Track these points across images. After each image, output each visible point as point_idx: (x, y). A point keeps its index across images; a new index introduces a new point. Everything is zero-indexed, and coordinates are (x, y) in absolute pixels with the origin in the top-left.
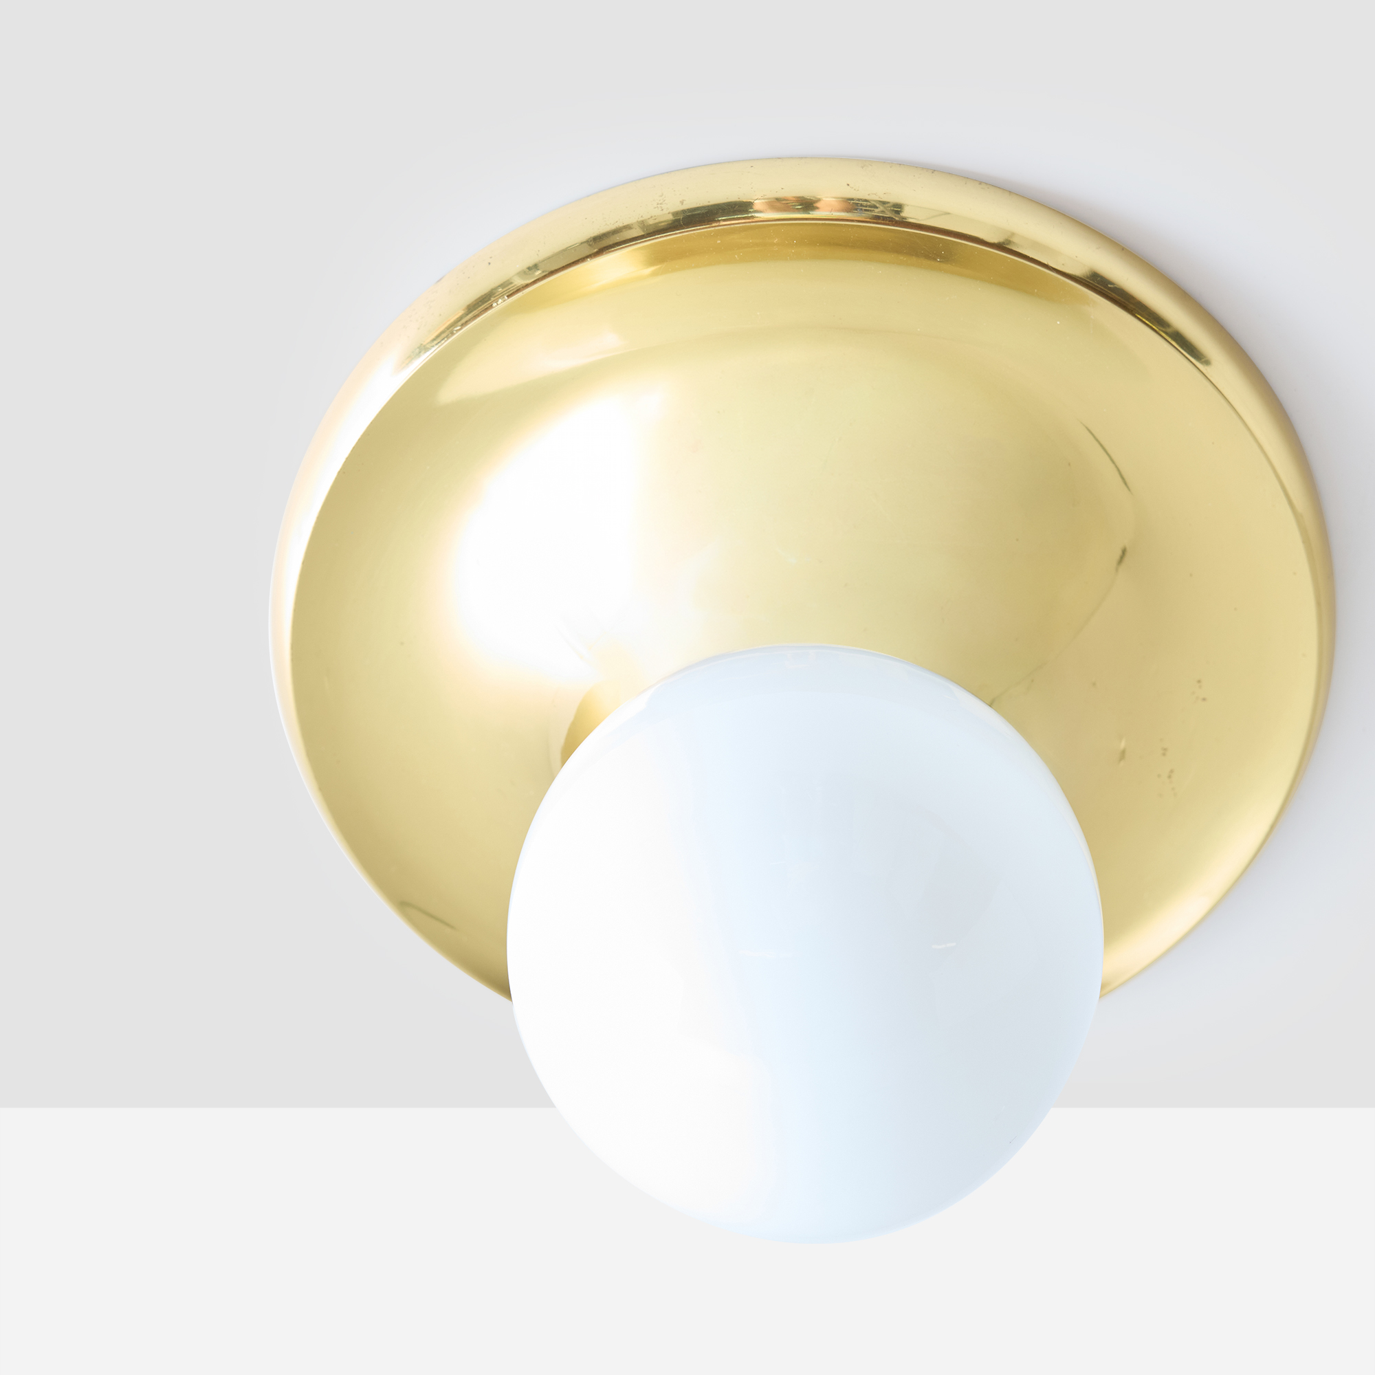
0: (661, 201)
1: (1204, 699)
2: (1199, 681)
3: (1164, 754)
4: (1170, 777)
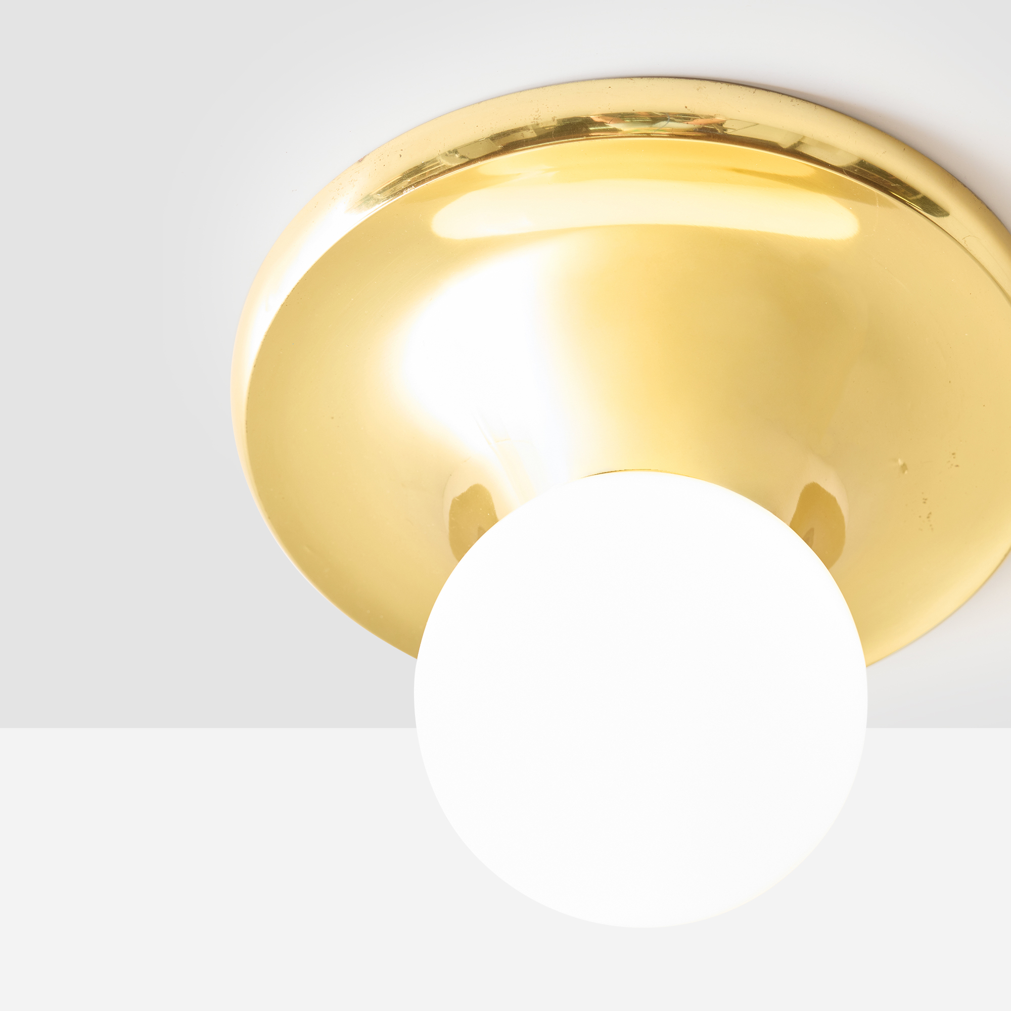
0: (537, 116)
1: (957, 466)
2: (953, 454)
3: (925, 503)
4: (928, 517)
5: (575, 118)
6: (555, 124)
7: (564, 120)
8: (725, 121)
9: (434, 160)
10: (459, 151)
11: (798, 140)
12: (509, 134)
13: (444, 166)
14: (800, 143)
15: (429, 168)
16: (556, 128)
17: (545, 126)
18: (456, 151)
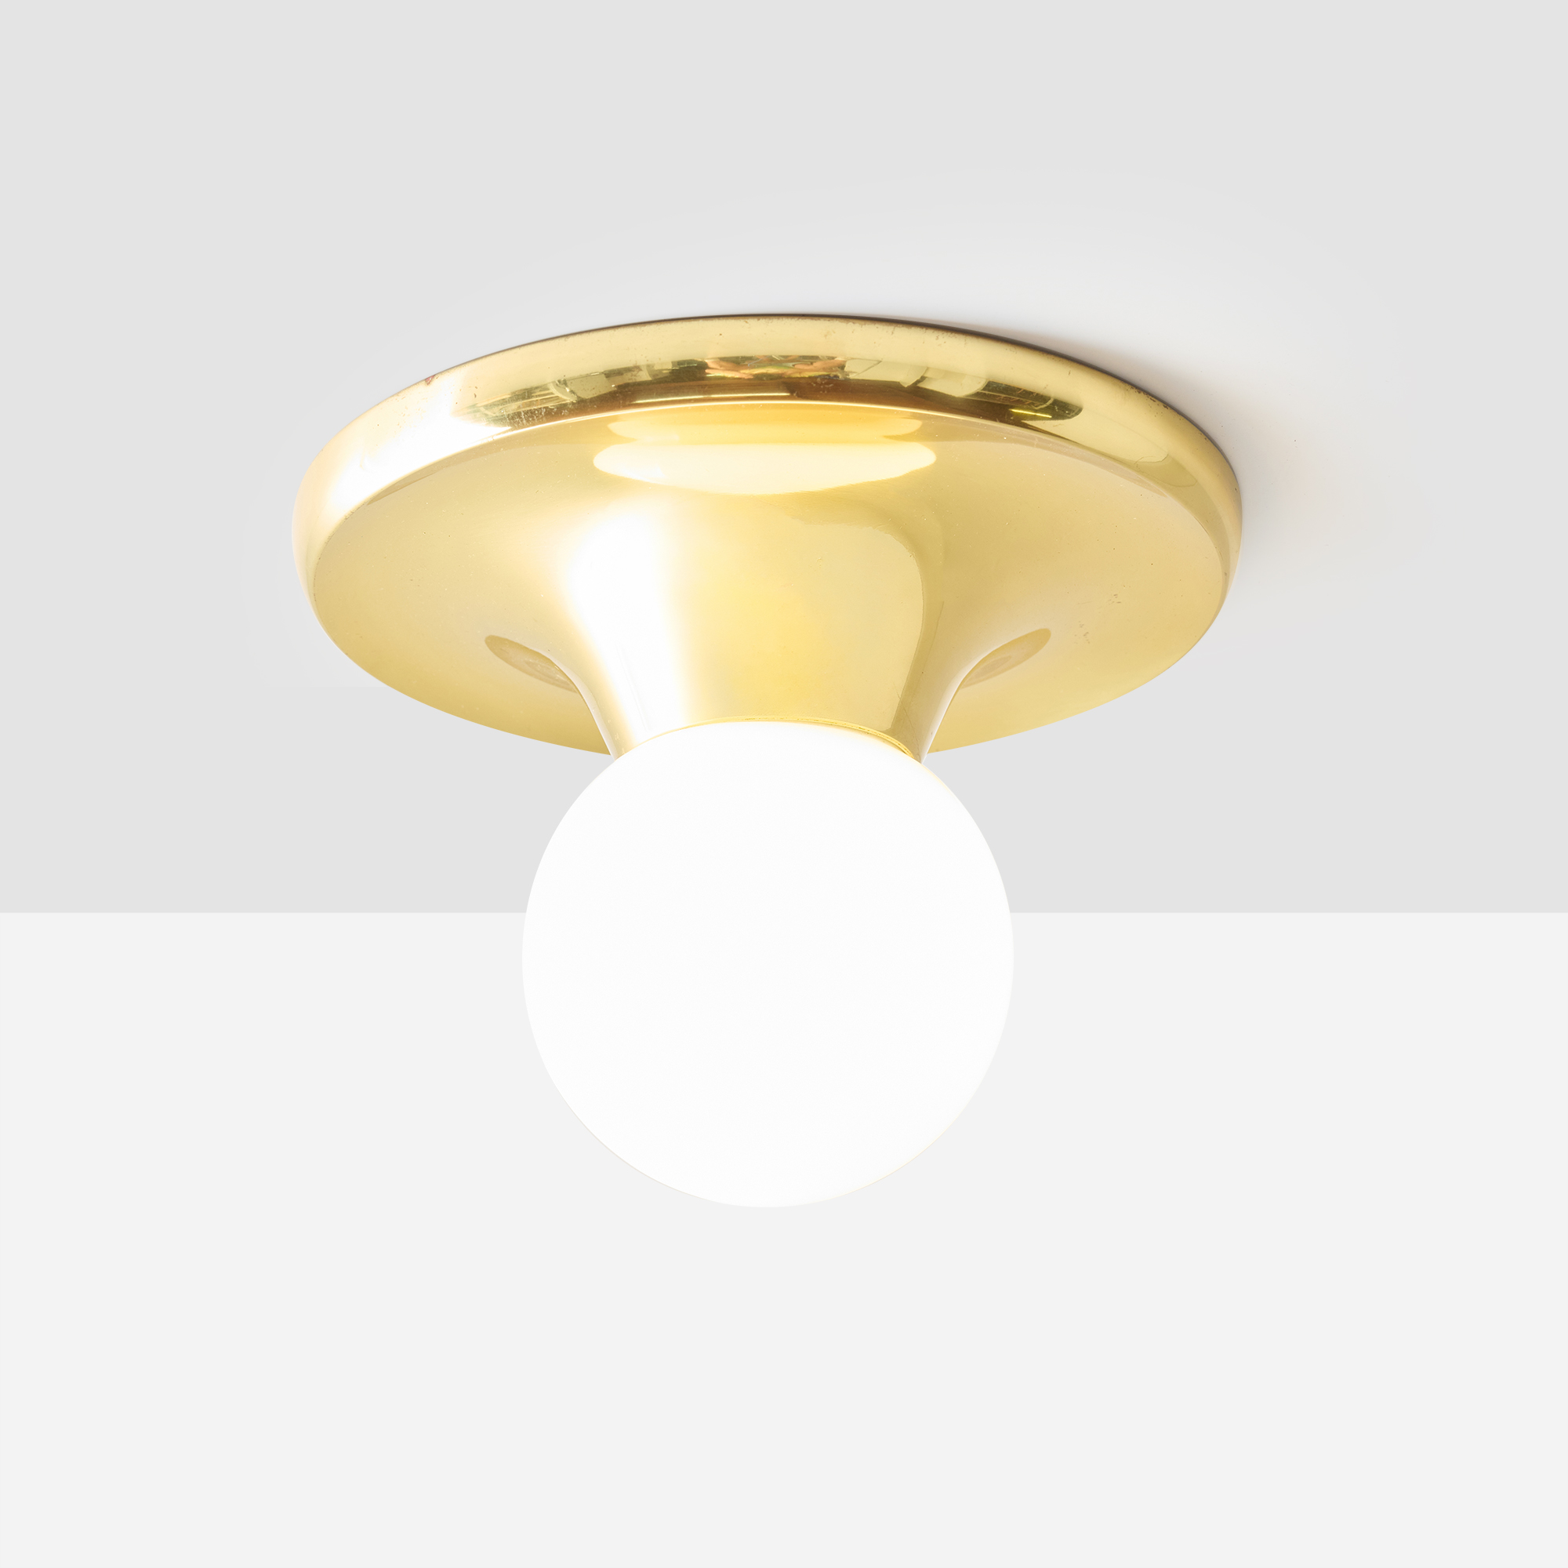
5: (690, 362)
6: (670, 367)
7: (679, 363)
8: (845, 362)
9: (544, 388)
10: (569, 383)
11: (922, 375)
12: (622, 374)
13: (552, 394)
14: (923, 378)
15: (539, 396)
16: (673, 372)
17: (660, 368)
18: (565, 383)
